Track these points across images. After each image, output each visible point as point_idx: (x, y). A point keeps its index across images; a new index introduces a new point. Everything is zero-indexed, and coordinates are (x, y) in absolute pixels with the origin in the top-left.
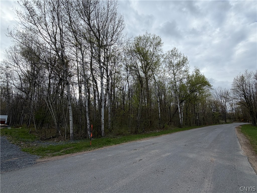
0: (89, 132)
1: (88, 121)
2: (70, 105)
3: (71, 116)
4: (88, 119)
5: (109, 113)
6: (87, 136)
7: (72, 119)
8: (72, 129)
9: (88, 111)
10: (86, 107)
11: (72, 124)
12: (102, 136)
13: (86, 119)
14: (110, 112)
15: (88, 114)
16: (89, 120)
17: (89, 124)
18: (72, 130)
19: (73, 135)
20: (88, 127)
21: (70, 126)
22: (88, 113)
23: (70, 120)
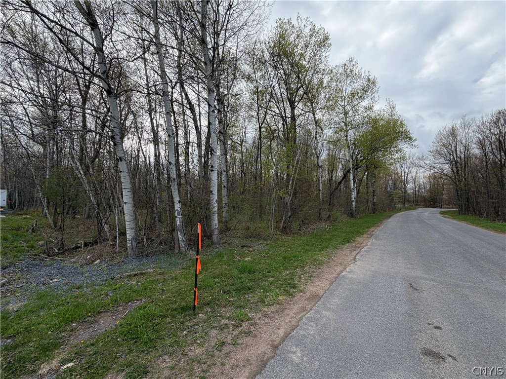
0: (180, 236)
1: (177, 206)
2: (120, 158)
3: (127, 190)
4: (177, 199)
5: (224, 186)
6: (176, 246)
7: (131, 200)
8: (133, 226)
9: (175, 177)
10: (170, 167)
11: (133, 214)
12: (213, 243)
13: (172, 198)
14: (225, 184)
15: (176, 187)
16: (179, 202)
17: (181, 213)
18: (132, 229)
19: (134, 244)
20: (178, 223)
21: (126, 219)
22: (176, 183)
23: (125, 203)
